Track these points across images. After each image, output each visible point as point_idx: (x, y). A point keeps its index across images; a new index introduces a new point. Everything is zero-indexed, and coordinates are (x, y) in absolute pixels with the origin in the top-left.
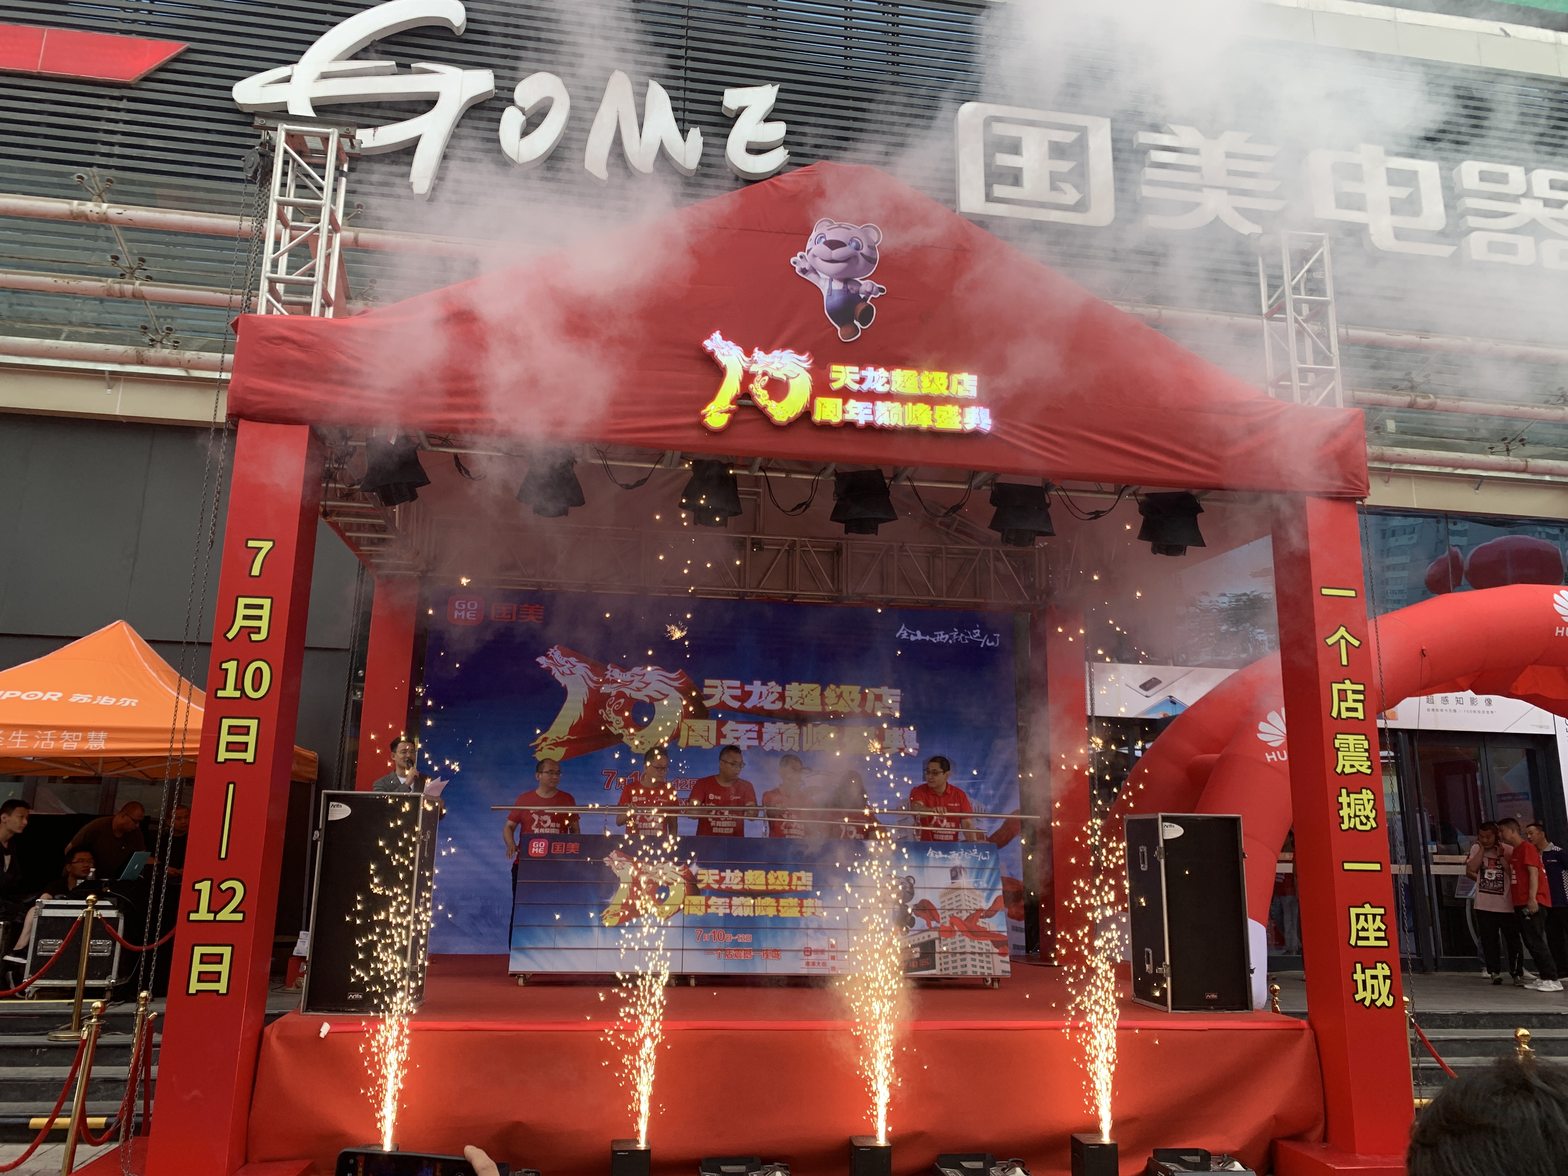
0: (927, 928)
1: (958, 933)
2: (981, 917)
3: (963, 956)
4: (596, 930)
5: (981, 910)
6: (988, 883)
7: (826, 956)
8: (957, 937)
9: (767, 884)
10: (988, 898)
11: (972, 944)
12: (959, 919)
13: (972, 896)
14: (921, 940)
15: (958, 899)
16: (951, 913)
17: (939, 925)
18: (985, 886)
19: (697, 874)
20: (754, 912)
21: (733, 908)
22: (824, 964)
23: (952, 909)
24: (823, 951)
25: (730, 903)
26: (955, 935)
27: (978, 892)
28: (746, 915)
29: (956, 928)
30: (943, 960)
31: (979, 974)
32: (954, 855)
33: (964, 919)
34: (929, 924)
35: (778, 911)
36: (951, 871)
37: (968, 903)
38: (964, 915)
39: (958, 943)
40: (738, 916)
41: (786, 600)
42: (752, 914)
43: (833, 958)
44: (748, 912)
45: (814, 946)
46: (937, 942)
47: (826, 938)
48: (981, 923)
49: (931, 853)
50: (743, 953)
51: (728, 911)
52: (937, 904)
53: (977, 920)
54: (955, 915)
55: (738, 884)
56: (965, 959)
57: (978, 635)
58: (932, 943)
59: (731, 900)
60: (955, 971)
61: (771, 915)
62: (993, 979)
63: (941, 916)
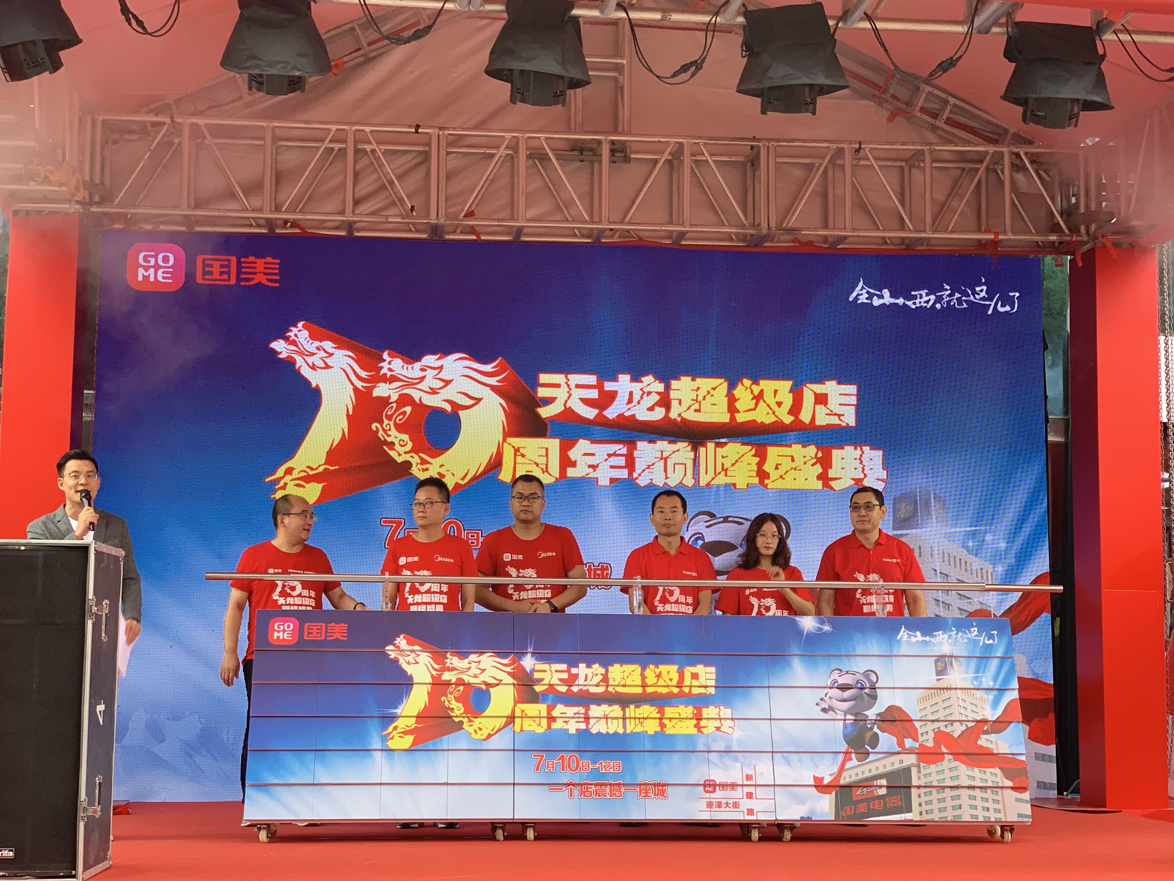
0: (898, 749)
1: (948, 757)
2: (986, 733)
3: (956, 792)
4: (378, 755)
5: (985, 721)
6: (995, 679)
7: (738, 793)
8: (945, 762)
9: (644, 685)
10: (995, 703)
11: (970, 773)
12: (949, 735)
13: (969, 699)
14: (889, 768)
15: (947, 704)
16: (936, 725)
17: (917, 745)
18: (991, 684)
19: (534, 670)
20: (624, 727)
21: (592, 721)
22: (736, 805)
23: (937, 721)
24: (733, 786)
25: (586, 713)
26: (943, 760)
27: (979, 694)
28: (611, 732)
29: (944, 750)
30: (924, 799)
31: (981, 819)
32: (941, 636)
33: (956, 735)
34: (901, 744)
35: (663, 726)
36: (936, 662)
37: (963, 711)
38: (957, 730)
39: (947, 771)
40: (599, 733)
41: (668, 242)
42: (621, 731)
43: (750, 796)
44: (615, 727)
45: (719, 777)
46: (914, 770)
47: (738, 765)
48: (984, 741)
49: (903, 634)
50: (608, 789)
51: (583, 726)
52: (914, 713)
53: (978, 738)
54: (943, 729)
55: (597, 685)
56: (958, 797)
57: (983, 294)
58: (907, 771)
59: (587, 709)
60: (943, 815)
61: (651, 732)
62: (1002, 827)
63: (920, 732)
